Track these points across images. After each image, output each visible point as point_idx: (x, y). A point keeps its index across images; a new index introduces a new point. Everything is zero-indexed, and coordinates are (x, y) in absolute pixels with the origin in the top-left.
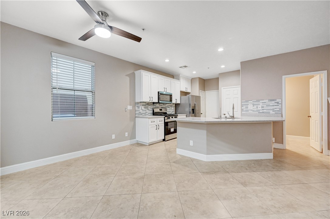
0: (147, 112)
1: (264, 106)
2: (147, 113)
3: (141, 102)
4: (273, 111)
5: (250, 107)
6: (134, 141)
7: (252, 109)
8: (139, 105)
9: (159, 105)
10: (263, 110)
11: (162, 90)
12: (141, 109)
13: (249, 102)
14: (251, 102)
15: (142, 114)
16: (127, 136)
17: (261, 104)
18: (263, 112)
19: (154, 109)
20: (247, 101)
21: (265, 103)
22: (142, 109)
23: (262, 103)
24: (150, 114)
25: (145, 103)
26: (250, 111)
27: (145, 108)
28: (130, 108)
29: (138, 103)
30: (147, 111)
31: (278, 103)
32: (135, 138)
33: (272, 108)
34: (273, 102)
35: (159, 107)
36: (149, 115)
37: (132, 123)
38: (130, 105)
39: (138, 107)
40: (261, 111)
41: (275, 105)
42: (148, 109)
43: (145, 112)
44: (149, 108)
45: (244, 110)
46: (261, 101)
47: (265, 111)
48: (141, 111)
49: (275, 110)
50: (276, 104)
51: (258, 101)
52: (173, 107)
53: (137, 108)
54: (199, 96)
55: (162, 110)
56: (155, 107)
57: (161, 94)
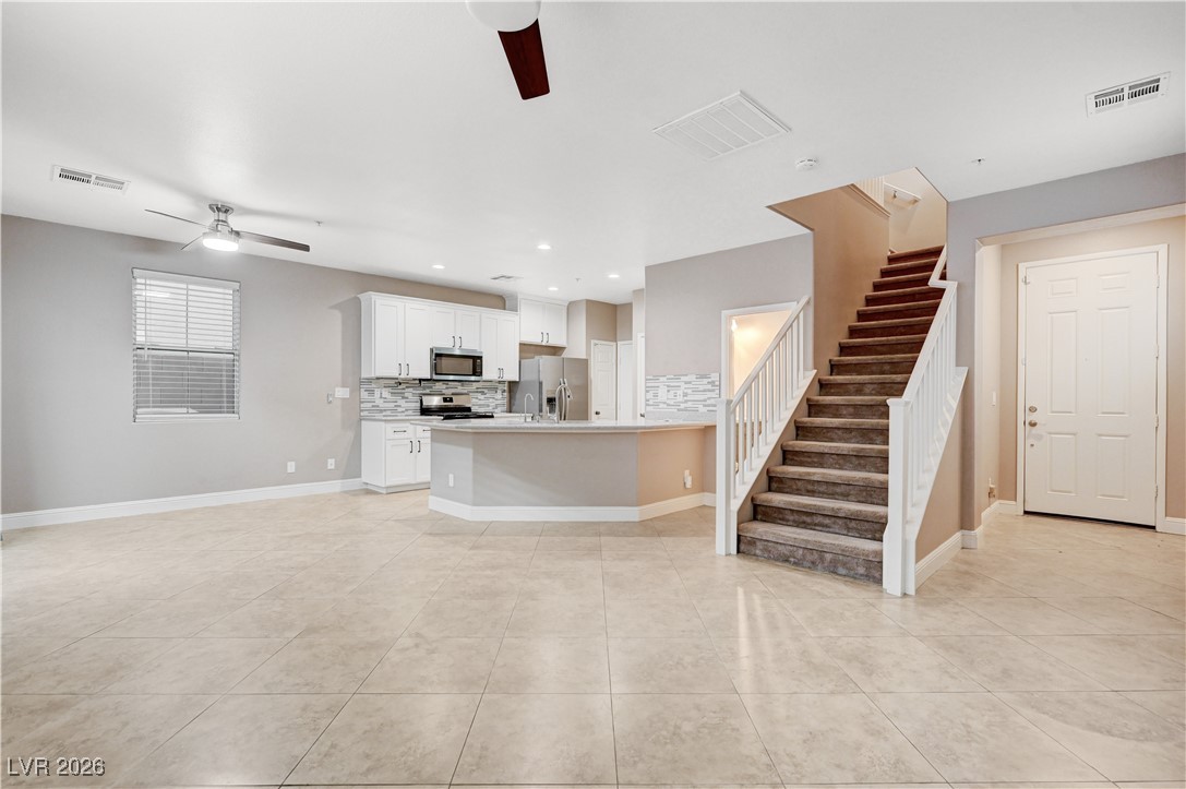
0: (400, 406)
1: (689, 391)
2: (400, 409)
3: (378, 378)
4: (705, 406)
5: (663, 394)
6: (353, 484)
7: (664, 399)
8: (373, 386)
9: (445, 386)
10: (686, 401)
11: (445, 344)
12: (382, 397)
13: (662, 379)
14: (664, 379)
15: (381, 411)
16: (333, 467)
17: (683, 386)
18: (685, 410)
19: (424, 398)
20: (656, 377)
21: (690, 383)
23: (686, 383)
24: (410, 412)
25: (393, 382)
26: (661, 406)
27: (392, 393)
28: (342, 393)
29: (370, 381)
30: (402, 402)
31: (712, 383)
32: (360, 476)
33: (702, 397)
34: (705, 381)
35: (444, 391)
36: (406, 413)
37: (350, 435)
38: (343, 386)
39: (371, 392)
40: (683, 406)
41: (709, 391)
42: (403, 398)
43: (393, 405)
44: (406, 395)
45: (651, 402)
46: (684, 379)
47: (689, 404)
48: (379, 402)
49: (709, 402)
50: (709, 387)
51: (677, 377)
52: (499, 392)
53: (364, 395)
54: (584, 357)
55: (451, 400)
56: (428, 391)
57: (438, 355)
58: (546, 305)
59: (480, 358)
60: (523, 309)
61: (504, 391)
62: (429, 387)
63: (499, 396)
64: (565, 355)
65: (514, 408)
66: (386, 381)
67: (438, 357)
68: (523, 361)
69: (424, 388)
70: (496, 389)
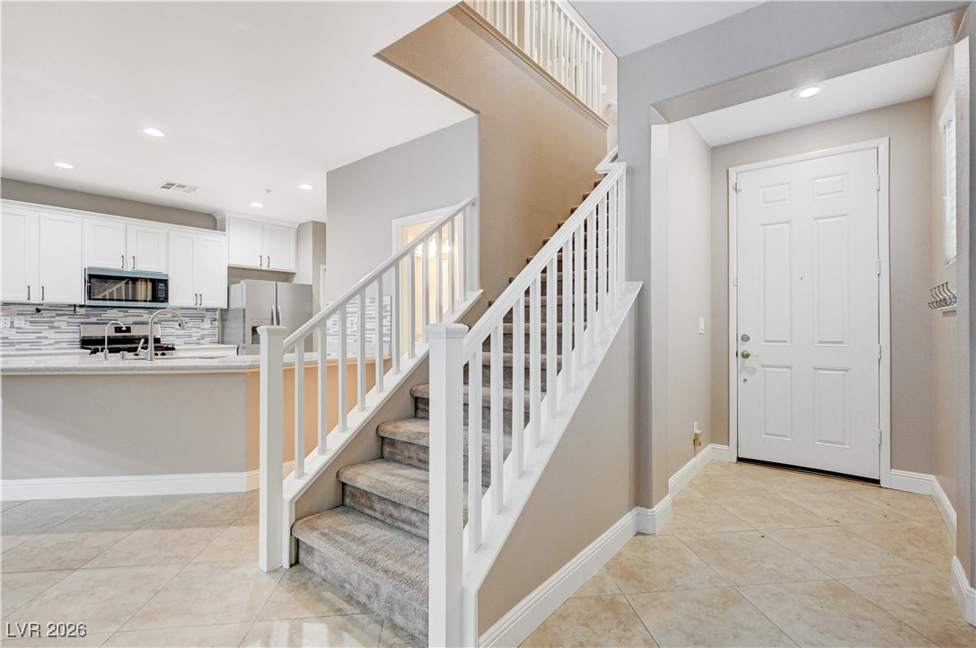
0: (46, 338)
2: (45, 342)
9: (121, 314)
11: (110, 263)
15: (12, 344)
19: (86, 328)
22: (12, 327)
24: (64, 345)
27: (31, 322)
30: (51, 334)
35: (114, 320)
42: (51, 328)
43: (34, 336)
44: (56, 324)
48: (8, 333)
54: (310, 282)
55: (128, 330)
56: (94, 319)
57: (91, 276)
58: (266, 226)
59: (165, 282)
60: (232, 229)
61: (215, 320)
62: (94, 315)
63: (207, 324)
64: (296, 280)
65: (226, 339)
66: (20, 308)
67: (97, 280)
68: (232, 287)
69: (87, 316)
70: (202, 318)
